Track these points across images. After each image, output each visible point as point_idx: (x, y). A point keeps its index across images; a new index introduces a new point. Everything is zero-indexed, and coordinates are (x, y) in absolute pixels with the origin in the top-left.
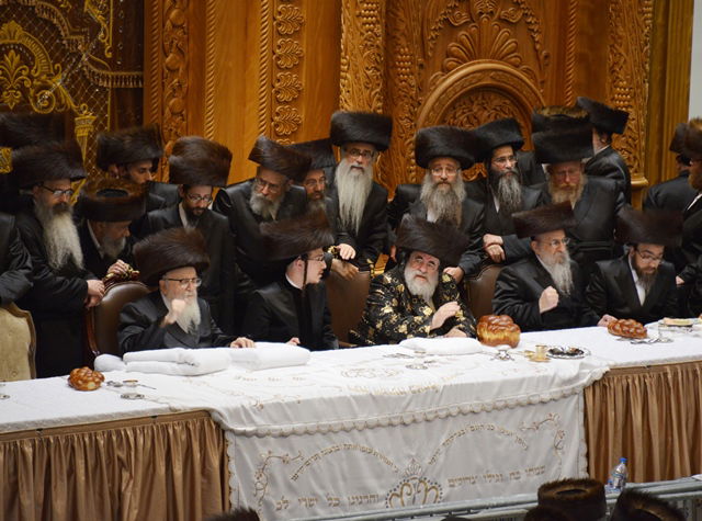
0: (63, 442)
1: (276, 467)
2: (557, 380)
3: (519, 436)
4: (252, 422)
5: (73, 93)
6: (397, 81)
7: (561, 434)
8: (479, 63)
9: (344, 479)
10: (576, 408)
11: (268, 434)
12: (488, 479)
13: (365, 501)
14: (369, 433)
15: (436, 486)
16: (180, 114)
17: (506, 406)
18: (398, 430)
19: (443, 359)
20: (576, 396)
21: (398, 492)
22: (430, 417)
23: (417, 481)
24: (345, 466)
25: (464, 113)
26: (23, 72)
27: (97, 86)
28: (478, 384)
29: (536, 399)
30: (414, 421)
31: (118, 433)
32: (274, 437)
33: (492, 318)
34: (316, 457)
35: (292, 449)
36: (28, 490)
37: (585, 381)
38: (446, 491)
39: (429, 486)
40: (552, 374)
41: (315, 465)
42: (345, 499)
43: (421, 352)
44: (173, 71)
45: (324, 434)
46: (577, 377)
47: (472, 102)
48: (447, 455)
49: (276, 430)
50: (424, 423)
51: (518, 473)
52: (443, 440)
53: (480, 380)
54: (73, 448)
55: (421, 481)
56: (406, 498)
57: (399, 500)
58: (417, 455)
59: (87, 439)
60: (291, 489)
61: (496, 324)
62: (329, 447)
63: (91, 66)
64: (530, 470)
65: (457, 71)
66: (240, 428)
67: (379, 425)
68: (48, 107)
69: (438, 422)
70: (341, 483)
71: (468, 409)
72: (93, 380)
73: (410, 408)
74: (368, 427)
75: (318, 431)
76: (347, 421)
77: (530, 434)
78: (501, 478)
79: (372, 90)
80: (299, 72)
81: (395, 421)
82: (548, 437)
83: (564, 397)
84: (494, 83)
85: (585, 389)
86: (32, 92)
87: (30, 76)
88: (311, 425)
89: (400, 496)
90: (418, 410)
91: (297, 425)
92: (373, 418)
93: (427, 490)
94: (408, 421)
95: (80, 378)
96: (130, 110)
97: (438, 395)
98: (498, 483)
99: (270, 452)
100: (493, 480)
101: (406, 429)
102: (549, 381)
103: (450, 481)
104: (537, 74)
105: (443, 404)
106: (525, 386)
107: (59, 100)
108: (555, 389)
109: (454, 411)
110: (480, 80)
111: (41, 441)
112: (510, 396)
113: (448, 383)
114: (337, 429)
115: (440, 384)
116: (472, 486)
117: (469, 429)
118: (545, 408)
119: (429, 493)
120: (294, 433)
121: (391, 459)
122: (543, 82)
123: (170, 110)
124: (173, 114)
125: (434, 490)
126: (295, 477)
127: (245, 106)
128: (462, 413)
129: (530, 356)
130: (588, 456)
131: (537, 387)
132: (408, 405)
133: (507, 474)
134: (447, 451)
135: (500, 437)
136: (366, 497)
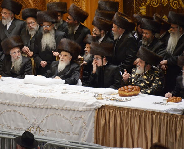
2: (86, 105)
3: (70, 121)
7: (85, 123)
10: (91, 116)
13: (18, 129)
14: (22, 108)
17: (66, 110)
18: (31, 109)
20: (91, 112)
21: (30, 129)
24: (13, 117)
29: (76, 109)
30: (36, 107)
34: (4, 112)
38: (46, 133)
39: (41, 130)
40: (85, 102)
41: (4, 114)
42: (13, 127)
45: (8, 105)
50: (40, 109)
51: (69, 133)
52: (46, 116)
55: (37, 128)
58: (36, 119)
62: (9, 109)
64: (74, 133)
70: (12, 122)
71: (54, 107)
73: (35, 103)
75: (6, 104)
76: (15, 103)
77: (74, 121)
81: (30, 106)
83: (87, 111)
85: (95, 110)
90: (38, 104)
92: (23, 103)
94: (34, 107)
97: (45, 101)
98: (63, 135)
101: (34, 109)
102: (83, 104)
103: (47, 130)
105: (46, 104)
108: (84, 107)
109: (50, 107)
112: (69, 106)
113: (50, 97)
115: (47, 97)
116: (54, 133)
117: (54, 114)
118: (80, 113)
119: (40, 132)
121: (27, 118)
125: (42, 132)
131: (79, 105)
132: (35, 101)
133: (65, 132)
134: (47, 120)
135: (63, 119)
136: (19, 128)
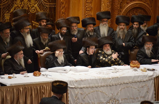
0: (29, 88)
1: (79, 95)
2: (148, 76)
3: (138, 89)
4: (74, 85)
5: (40, 8)
6: (115, 6)
7: (149, 89)
8: (135, 2)
9: (96, 98)
10: (152, 83)
11: (78, 88)
12: (131, 99)
14: (102, 88)
15: (118, 100)
16: (64, 13)
17: (135, 82)
18: (109, 87)
19: (121, 70)
20: (152, 80)
21: (109, 101)
22: (116, 84)
23: (113, 99)
24: (96, 95)
25: (132, 13)
26: (28, 3)
27: (45, 7)
28: (128, 76)
29: (142, 81)
30: (113, 85)
31: (42, 86)
32: (79, 88)
33: (133, 61)
34: (89, 93)
35: (83, 91)
36: (21, 99)
37: (154, 76)
38: (120, 102)
39: (116, 100)
40: (147, 75)
41: (89, 95)
43: (115, 69)
44: (63, 3)
45: (91, 88)
46: (153, 76)
47: (134, 11)
48: (121, 93)
49: (80, 87)
50: (115, 86)
51: (138, 98)
52: (120, 90)
53: (129, 76)
54: (32, 89)
55: (114, 99)
56: (110, 103)
57: (109, 103)
58: (113, 93)
59: (35, 87)
60: (83, 101)
61: (134, 63)
62: (92, 91)
63: (44, 2)
64: (141, 97)
65: (130, 3)
66: (71, 86)
67: (104, 86)
68: (34, 11)
69: (118, 85)
70: (95, 100)
71: (126, 82)
72: (38, 74)
73: (112, 82)
74: (101, 86)
75: (90, 87)
76: (97, 85)
77: (141, 89)
78: (134, 99)
79: (109, 8)
80: (92, 4)
81: (108, 85)
82: (145, 89)
83: (149, 80)
84: (139, 6)
85: (155, 78)
86: (30, 8)
87: (30, 4)
88: (88, 86)
89: (109, 102)
90: (114, 83)
91: (85, 86)
92: (103, 84)
93: (116, 101)
94: (111, 85)
95: (35, 73)
96: (53, 12)
97: (118, 79)
99: (78, 92)
100: (132, 99)
101: (111, 87)
102: (146, 76)
103: (121, 99)
104: (150, 4)
105: (120, 81)
106: (140, 77)
107: (36, 10)
108: (147, 78)
109: (122, 83)
110: (136, 6)
111: (24, 88)
112: (136, 80)
113: (121, 76)
114: (94, 87)
115: (119, 76)
116: (127, 100)
117: (126, 87)
118: (145, 83)
119: (116, 102)
120: (84, 88)
121: (107, 94)
122: (151, 6)
123: (62, 12)
124: (62, 13)
125: (117, 101)
126: (84, 98)
127: (79, 11)
128: (124, 83)
129: (142, 70)
130: (155, 94)
131: (143, 78)
132: (111, 81)
133: (135, 98)
134: (121, 92)
135: (134, 89)
136: (101, 103)
